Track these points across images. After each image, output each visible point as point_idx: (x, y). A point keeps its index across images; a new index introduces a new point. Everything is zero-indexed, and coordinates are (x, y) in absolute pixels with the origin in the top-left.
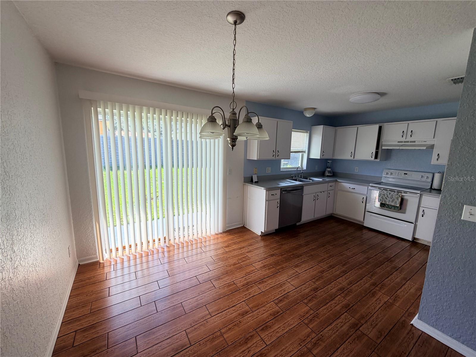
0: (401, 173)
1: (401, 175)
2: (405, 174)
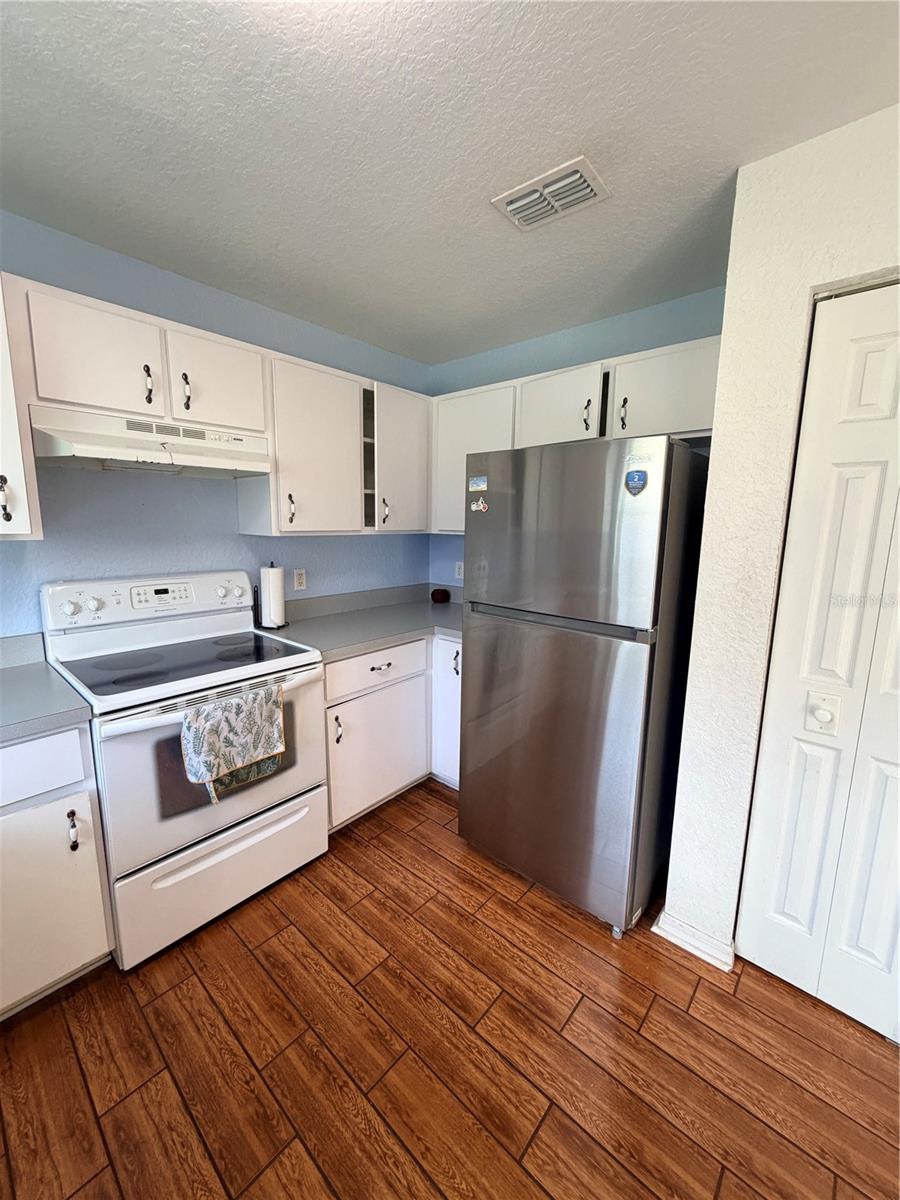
0: (142, 592)
1: (147, 601)
2: (158, 592)
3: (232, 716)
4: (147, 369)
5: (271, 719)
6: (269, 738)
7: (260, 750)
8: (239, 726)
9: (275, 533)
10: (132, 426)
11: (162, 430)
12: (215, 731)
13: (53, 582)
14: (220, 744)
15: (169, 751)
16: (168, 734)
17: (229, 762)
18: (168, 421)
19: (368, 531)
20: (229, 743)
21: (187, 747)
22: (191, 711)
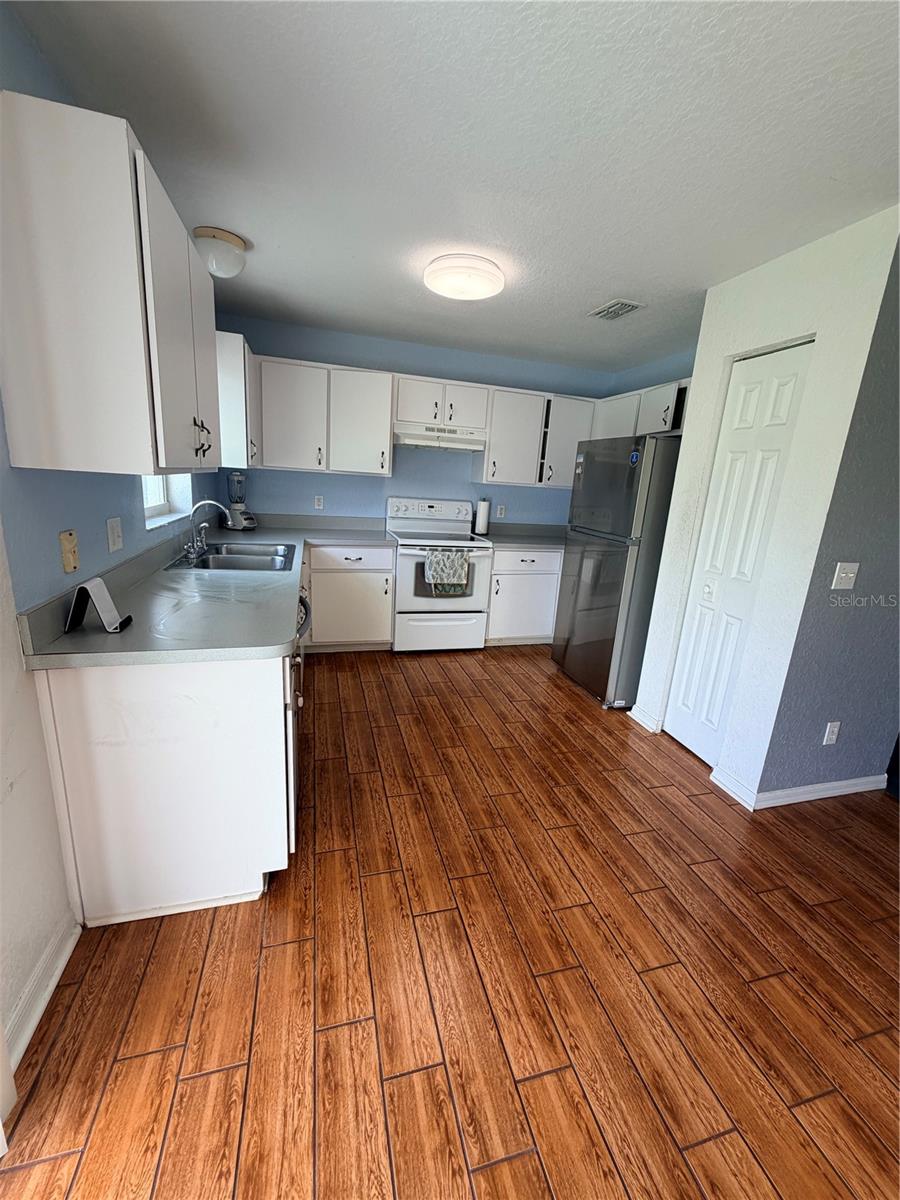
3: (445, 560)
4: (436, 404)
5: (462, 566)
6: (460, 576)
7: (455, 579)
8: (448, 565)
9: (484, 482)
10: (428, 429)
11: (440, 430)
12: (438, 563)
13: (392, 497)
14: (439, 570)
15: (420, 568)
16: (421, 560)
17: (442, 579)
18: (442, 426)
19: (539, 485)
20: (443, 570)
21: (427, 567)
22: (430, 552)
